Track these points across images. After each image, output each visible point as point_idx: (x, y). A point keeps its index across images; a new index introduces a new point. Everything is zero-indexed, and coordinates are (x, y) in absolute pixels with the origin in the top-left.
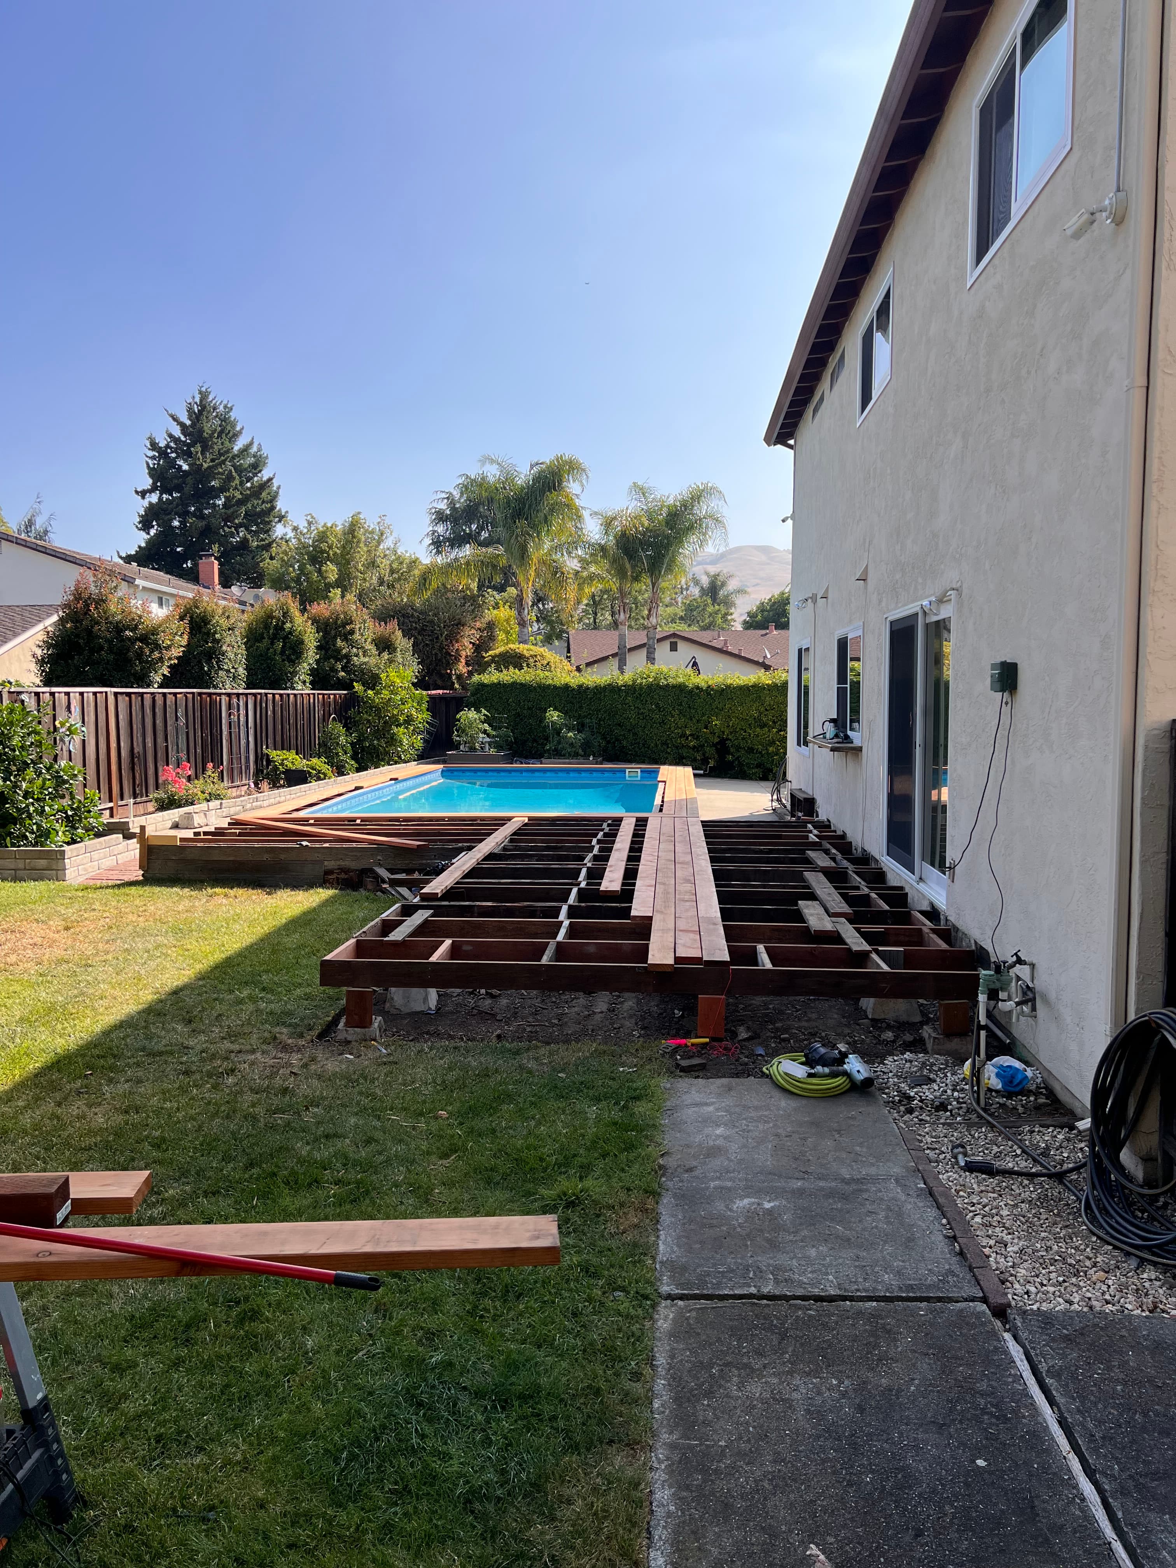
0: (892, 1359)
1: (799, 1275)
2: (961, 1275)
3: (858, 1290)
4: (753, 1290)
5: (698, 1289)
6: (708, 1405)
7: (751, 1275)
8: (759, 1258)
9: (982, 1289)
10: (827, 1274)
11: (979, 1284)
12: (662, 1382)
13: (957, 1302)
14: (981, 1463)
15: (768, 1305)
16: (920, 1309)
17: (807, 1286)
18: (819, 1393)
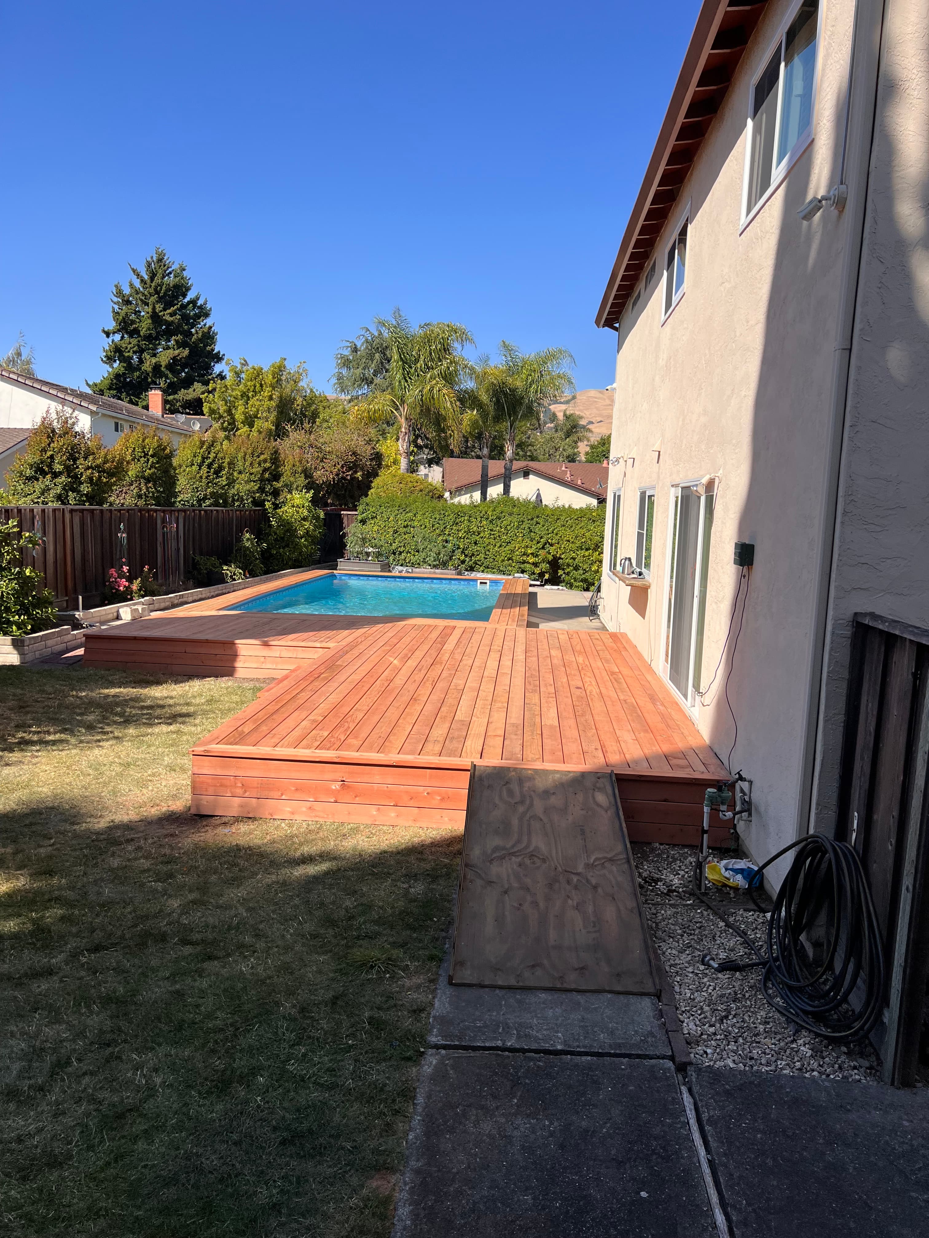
0: (593, 1105)
1: (537, 1032)
2: (658, 1036)
3: (578, 1047)
4: (499, 1043)
5: (458, 1041)
6: (449, 1139)
7: (500, 1030)
8: (509, 1016)
9: (672, 1049)
10: (557, 1032)
11: (671, 1045)
12: (419, 1118)
13: (651, 1059)
14: (644, 1194)
15: (508, 1057)
16: (622, 1063)
17: (541, 1041)
18: (534, 1132)
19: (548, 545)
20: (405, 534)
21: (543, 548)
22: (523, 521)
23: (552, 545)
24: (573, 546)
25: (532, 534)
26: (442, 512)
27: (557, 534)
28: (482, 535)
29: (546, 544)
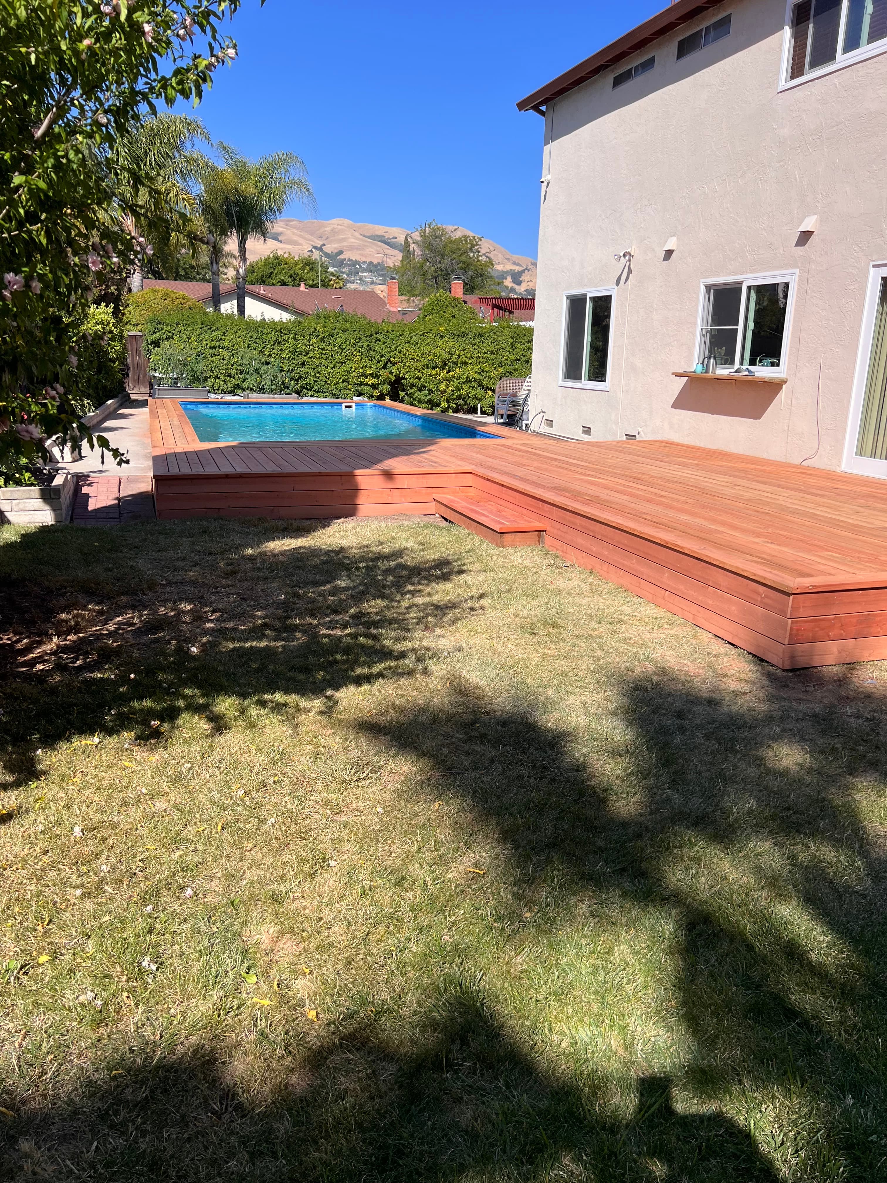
19: (389, 364)
20: (212, 357)
21: (384, 367)
22: (360, 339)
23: (394, 364)
24: (418, 364)
25: (372, 352)
26: (260, 329)
27: (400, 352)
28: (311, 354)
29: (387, 363)
